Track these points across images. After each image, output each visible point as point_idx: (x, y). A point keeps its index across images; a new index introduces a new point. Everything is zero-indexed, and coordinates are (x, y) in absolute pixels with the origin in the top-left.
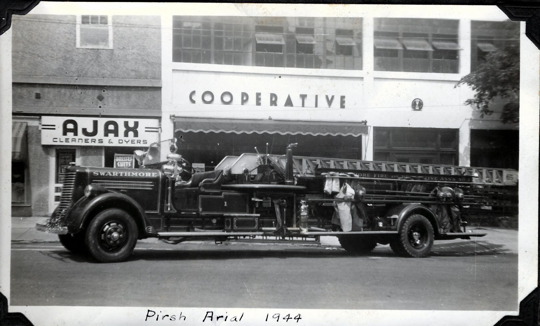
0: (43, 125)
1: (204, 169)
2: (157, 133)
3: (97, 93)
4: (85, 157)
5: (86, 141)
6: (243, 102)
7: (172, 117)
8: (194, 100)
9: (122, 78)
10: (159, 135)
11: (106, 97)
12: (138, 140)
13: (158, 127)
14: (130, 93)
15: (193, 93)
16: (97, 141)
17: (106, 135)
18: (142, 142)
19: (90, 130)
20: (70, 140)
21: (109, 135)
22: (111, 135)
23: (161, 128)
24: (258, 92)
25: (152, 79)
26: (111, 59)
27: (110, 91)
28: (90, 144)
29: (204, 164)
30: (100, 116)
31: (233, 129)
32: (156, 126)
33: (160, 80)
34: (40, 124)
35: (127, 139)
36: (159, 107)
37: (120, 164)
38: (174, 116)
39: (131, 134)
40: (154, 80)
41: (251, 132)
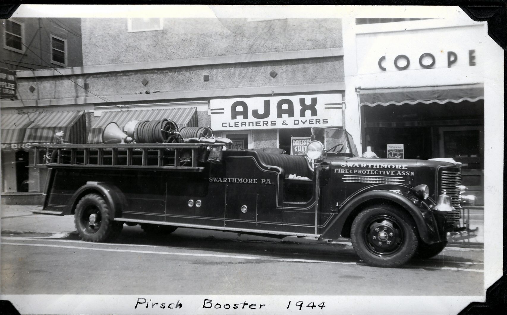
0: (212, 110)
1: (403, 151)
2: (341, 110)
3: (270, 69)
4: (258, 142)
5: (257, 124)
6: (450, 63)
7: (358, 90)
8: (384, 67)
9: (297, 50)
10: (343, 112)
11: (280, 73)
12: (316, 120)
13: (342, 103)
14: (307, 65)
15: (383, 59)
16: (270, 124)
17: (279, 115)
18: (322, 122)
19: (261, 111)
20: (240, 124)
21: (283, 115)
22: (285, 116)
23: (345, 103)
24: (472, 49)
25: (332, 47)
26: (284, 30)
27: (284, 66)
28: (262, 127)
29: (402, 145)
30: (273, 95)
31: (435, 98)
32: (340, 101)
33: (341, 48)
34: (209, 108)
35: (304, 119)
36: (341, 78)
37: (297, 148)
38: (360, 88)
39: (308, 112)
40: (334, 48)
41: (460, 101)
